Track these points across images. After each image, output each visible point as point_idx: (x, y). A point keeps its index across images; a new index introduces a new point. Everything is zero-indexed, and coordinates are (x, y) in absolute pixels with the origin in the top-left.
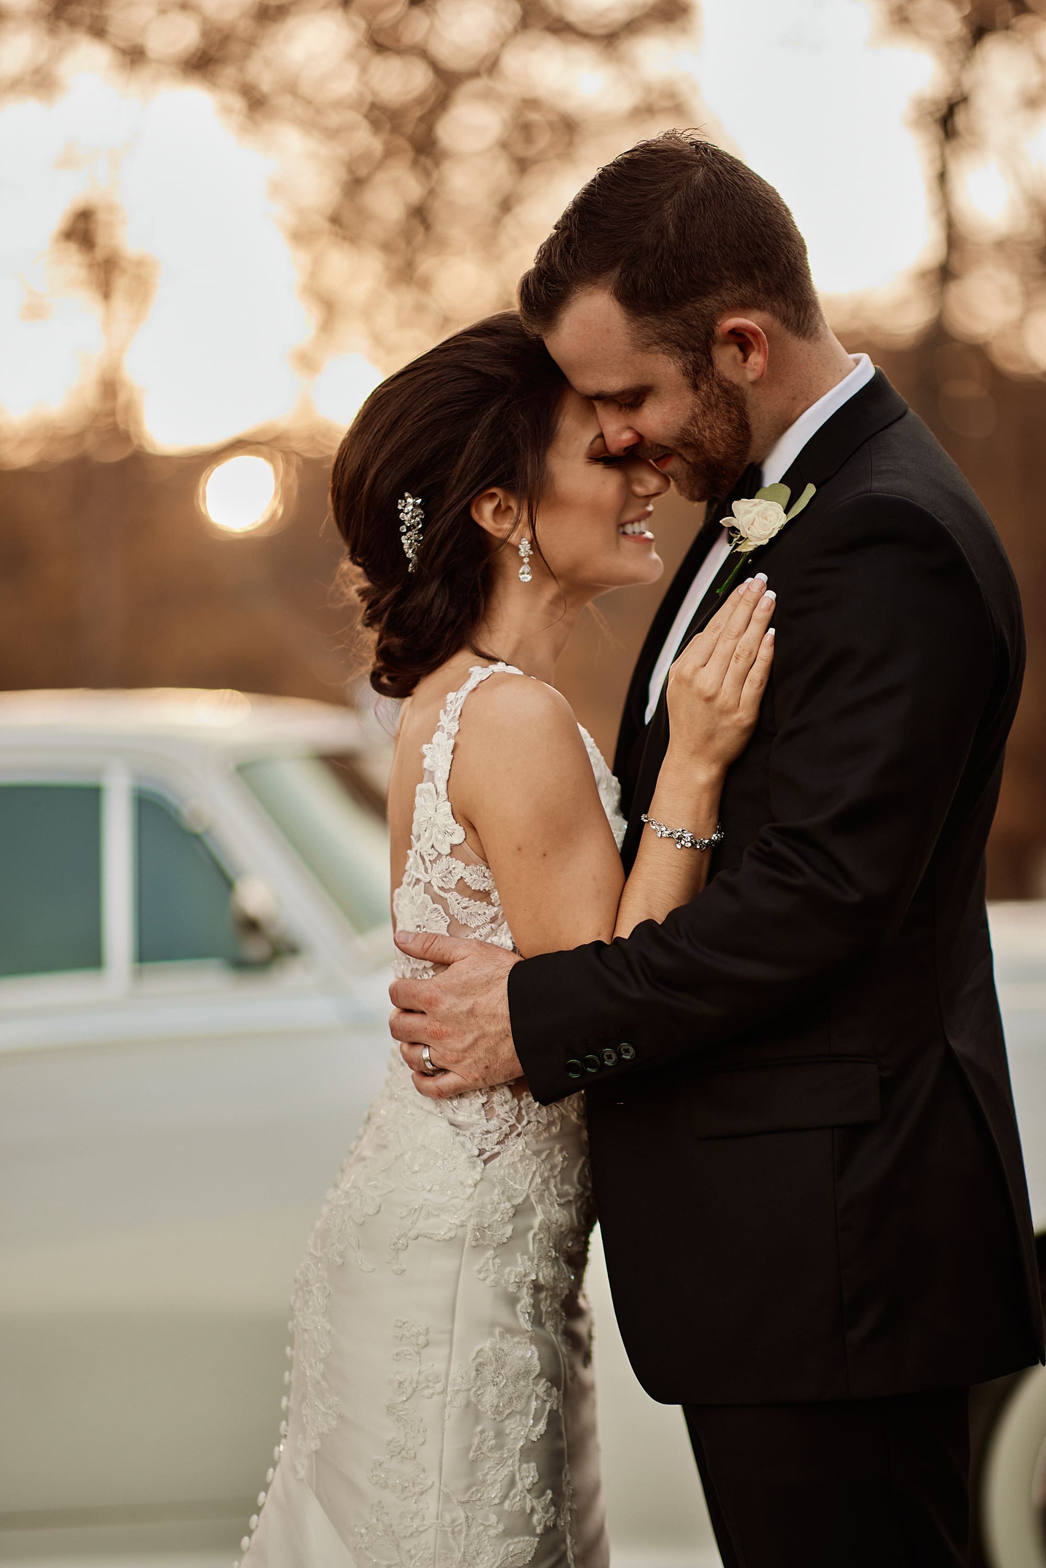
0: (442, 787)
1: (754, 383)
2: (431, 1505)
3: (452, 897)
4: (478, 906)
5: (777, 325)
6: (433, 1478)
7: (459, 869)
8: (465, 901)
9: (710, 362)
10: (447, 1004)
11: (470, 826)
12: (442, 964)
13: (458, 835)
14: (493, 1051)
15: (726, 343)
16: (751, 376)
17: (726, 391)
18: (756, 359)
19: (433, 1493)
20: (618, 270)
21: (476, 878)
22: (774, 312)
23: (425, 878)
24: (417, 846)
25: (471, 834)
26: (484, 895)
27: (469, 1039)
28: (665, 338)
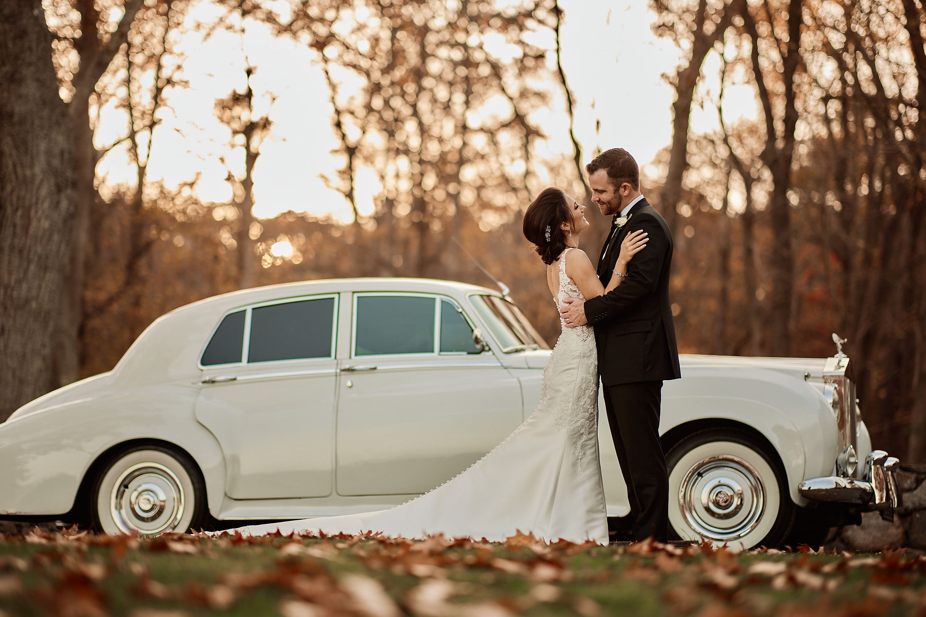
0: (564, 272)
1: (625, 196)
2: (570, 405)
3: (569, 292)
4: (575, 294)
5: (632, 187)
6: (571, 400)
7: (570, 287)
8: (572, 293)
9: (619, 190)
10: (573, 309)
11: (571, 278)
12: (570, 303)
13: (569, 280)
14: (581, 318)
15: (623, 187)
16: (625, 195)
17: (620, 196)
18: (627, 192)
19: (571, 403)
20: (609, 168)
21: (574, 288)
22: (632, 185)
23: (564, 290)
24: (561, 284)
25: (572, 280)
26: (575, 291)
27: (577, 315)
28: (613, 183)
